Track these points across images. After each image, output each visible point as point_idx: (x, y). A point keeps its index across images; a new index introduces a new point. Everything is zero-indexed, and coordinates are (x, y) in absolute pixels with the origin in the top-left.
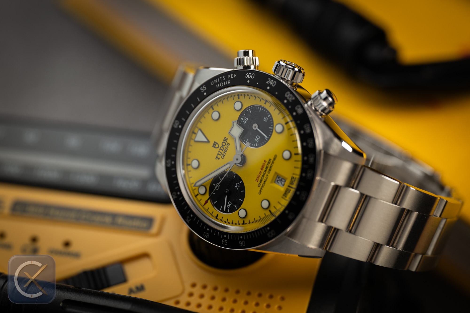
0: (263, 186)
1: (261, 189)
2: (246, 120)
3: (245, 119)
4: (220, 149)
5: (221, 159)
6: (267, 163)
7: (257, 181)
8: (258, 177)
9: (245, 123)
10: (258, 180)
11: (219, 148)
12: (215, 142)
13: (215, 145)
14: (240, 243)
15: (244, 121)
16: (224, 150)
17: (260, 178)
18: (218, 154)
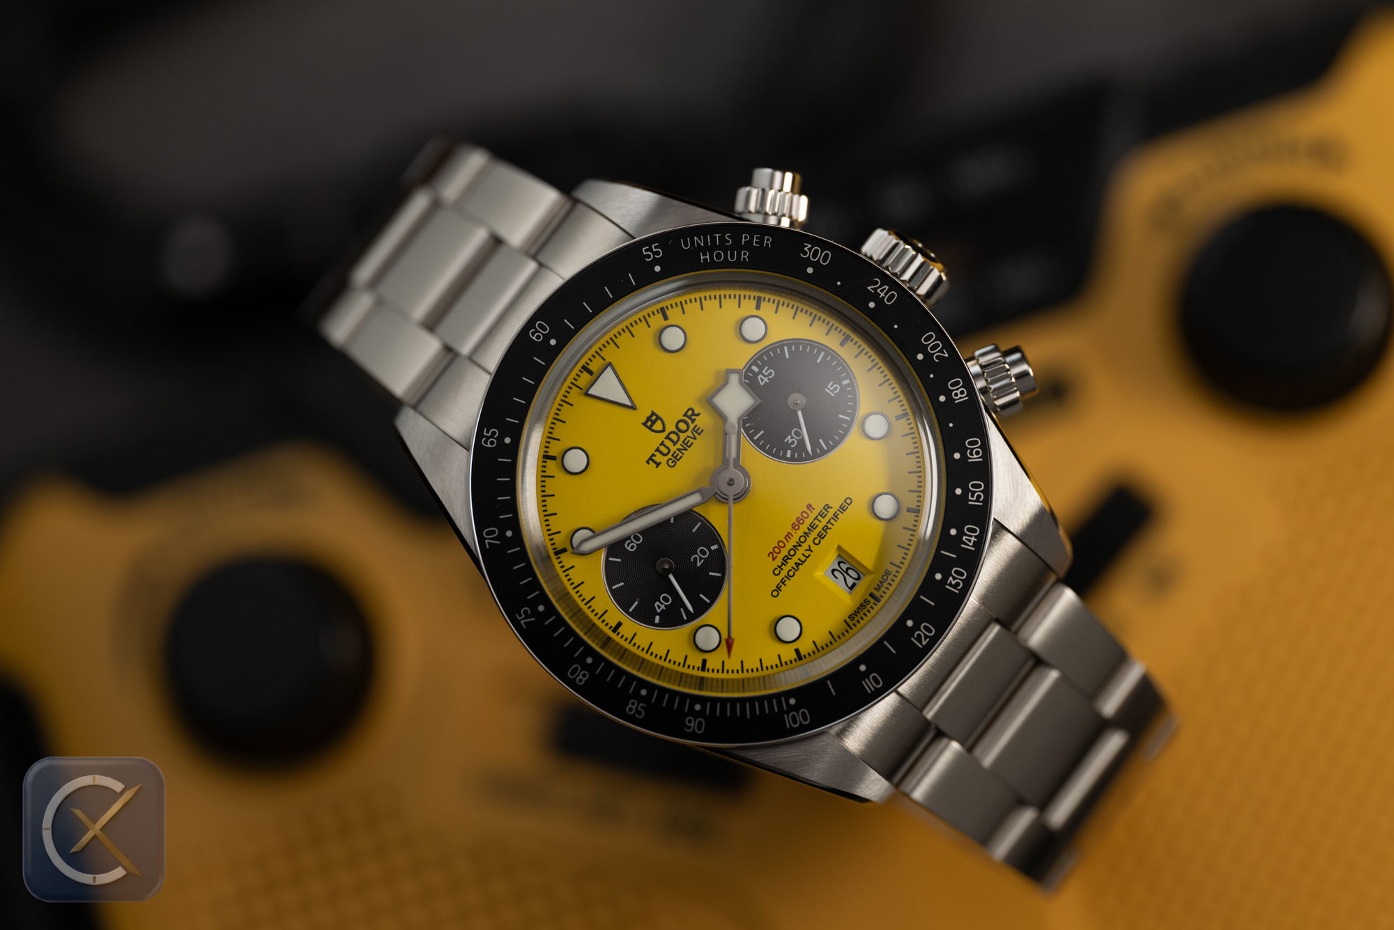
0: (788, 577)
1: (783, 582)
2: (766, 374)
3: (764, 372)
4: (667, 437)
5: (663, 465)
6: (816, 513)
7: (774, 559)
8: (779, 547)
9: (762, 384)
10: (775, 555)
11: (665, 434)
12: (653, 414)
13: (654, 423)
14: (690, 721)
15: (760, 376)
16: (681, 445)
17: (784, 552)
18: (657, 450)
